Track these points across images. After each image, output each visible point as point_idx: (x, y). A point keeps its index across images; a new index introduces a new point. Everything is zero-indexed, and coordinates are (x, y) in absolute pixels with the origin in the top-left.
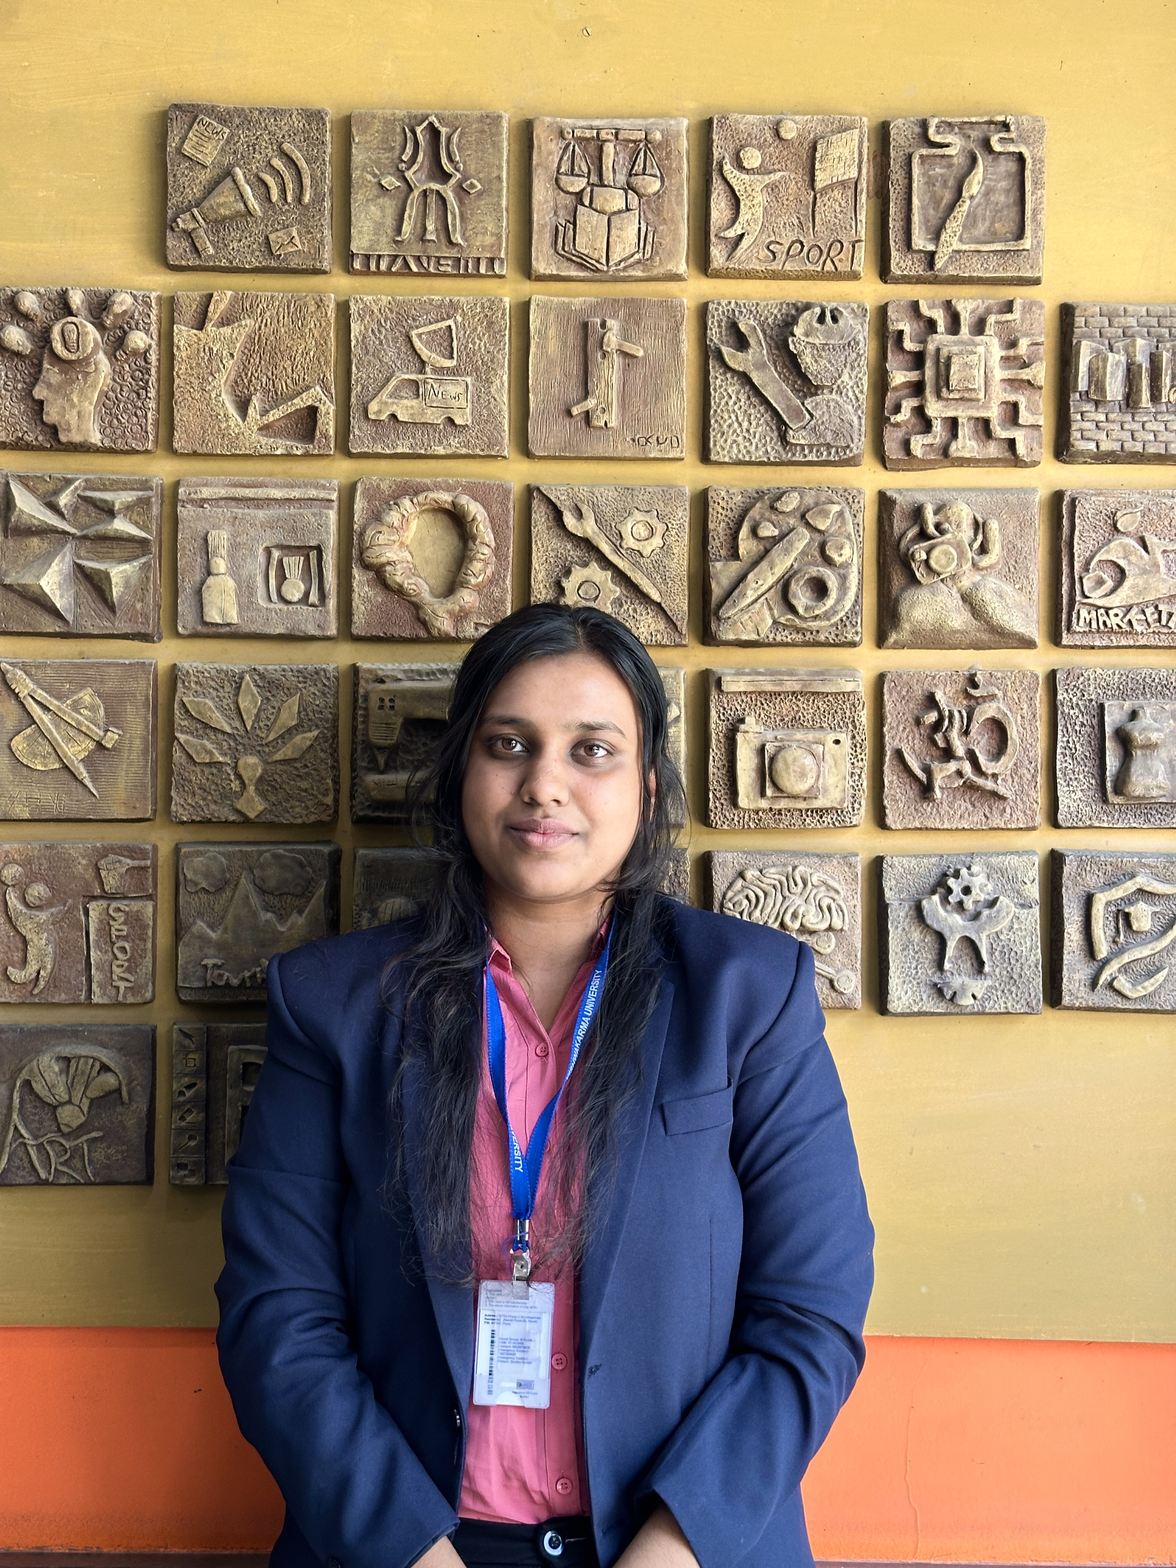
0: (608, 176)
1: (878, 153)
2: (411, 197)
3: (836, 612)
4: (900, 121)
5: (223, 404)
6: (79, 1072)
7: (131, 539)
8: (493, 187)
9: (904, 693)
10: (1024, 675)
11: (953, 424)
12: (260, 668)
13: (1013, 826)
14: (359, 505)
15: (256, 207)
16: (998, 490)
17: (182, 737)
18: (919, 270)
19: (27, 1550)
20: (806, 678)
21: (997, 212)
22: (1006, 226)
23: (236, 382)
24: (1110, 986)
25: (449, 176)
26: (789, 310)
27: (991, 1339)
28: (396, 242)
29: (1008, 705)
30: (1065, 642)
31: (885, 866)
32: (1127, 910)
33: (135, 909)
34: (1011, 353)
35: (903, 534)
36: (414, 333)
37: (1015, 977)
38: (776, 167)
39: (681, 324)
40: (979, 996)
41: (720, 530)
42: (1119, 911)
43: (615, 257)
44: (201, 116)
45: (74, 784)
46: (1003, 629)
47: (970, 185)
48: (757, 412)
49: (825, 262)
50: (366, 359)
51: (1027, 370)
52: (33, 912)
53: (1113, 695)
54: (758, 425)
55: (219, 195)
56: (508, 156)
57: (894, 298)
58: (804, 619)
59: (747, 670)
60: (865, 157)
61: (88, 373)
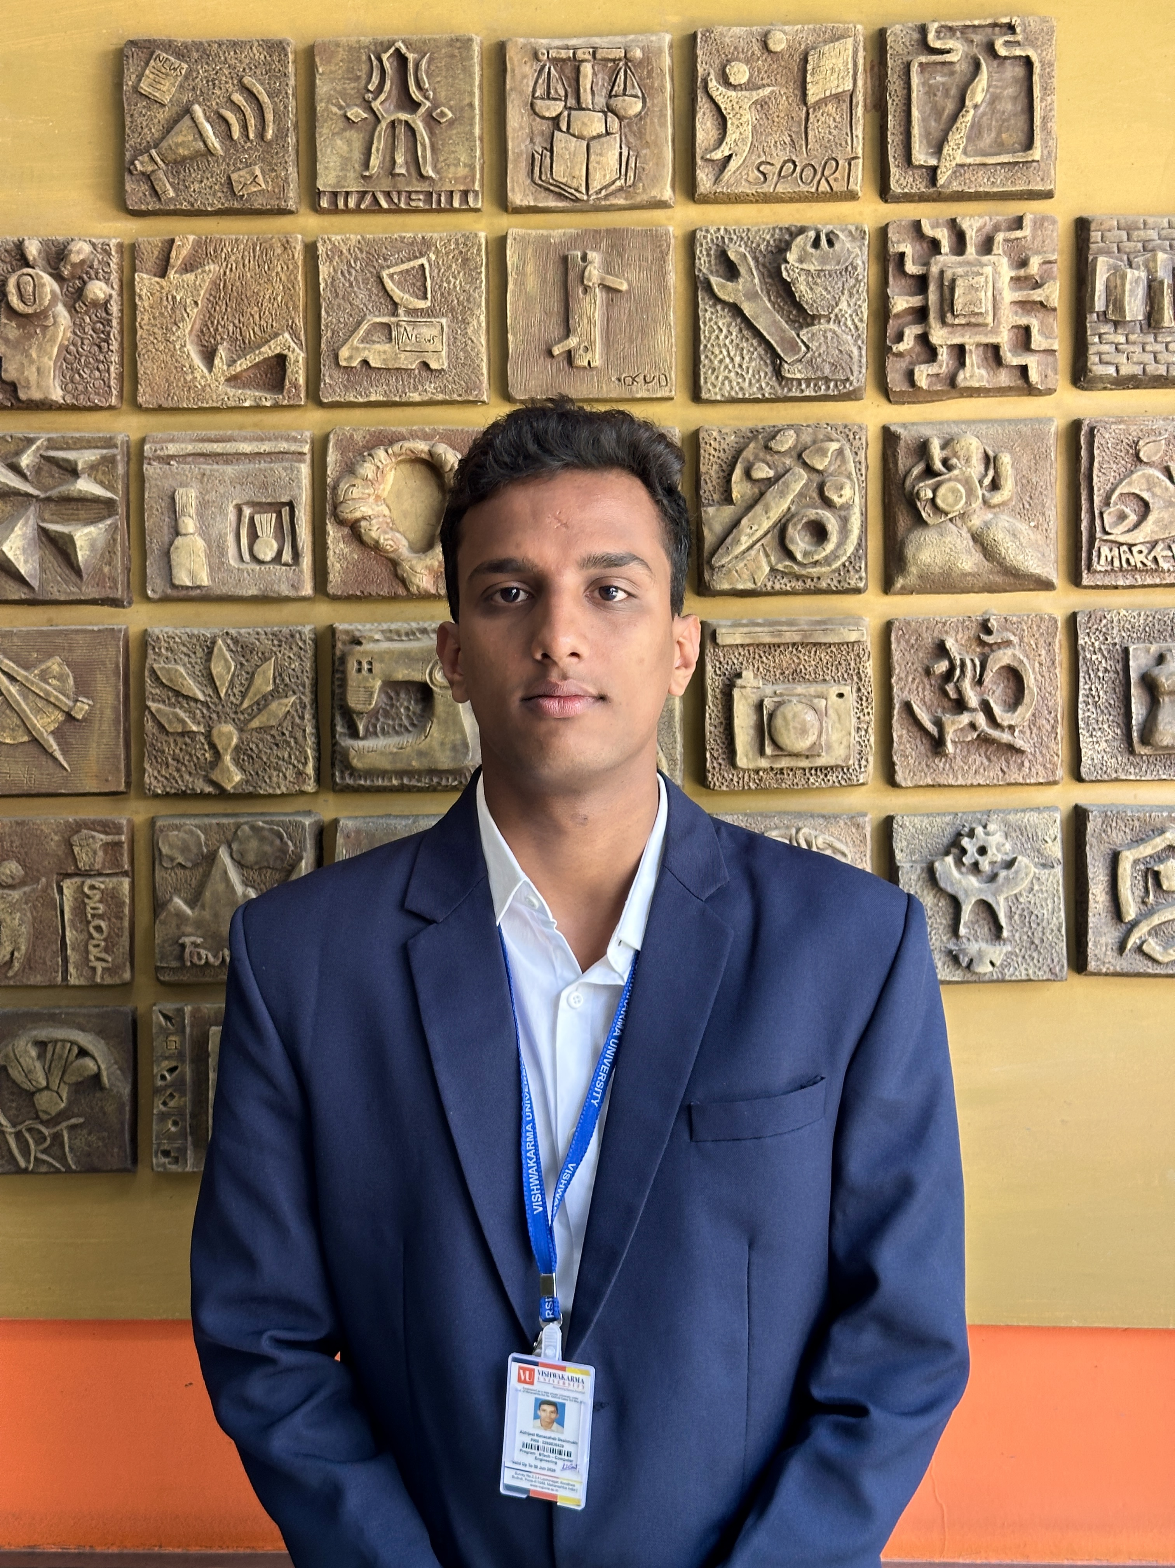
0: (586, 98)
1: (876, 62)
2: (379, 129)
3: (837, 557)
4: (898, 27)
5: (188, 355)
6: (56, 1057)
7: (96, 500)
8: (465, 115)
9: (913, 641)
10: (1041, 618)
11: (960, 351)
12: (233, 632)
13: (1033, 781)
14: (332, 457)
15: (217, 145)
16: (1010, 421)
17: (153, 706)
18: (920, 186)
19: (18, 1550)
20: (806, 627)
21: (1004, 121)
22: (1014, 136)
23: (202, 332)
24: (1139, 949)
25: (418, 105)
26: (782, 235)
27: (1018, 1327)
28: (364, 177)
29: (1025, 651)
30: (1085, 582)
31: (895, 826)
32: (1156, 868)
33: (111, 886)
34: (1022, 272)
35: (908, 472)
36: (385, 274)
37: (1037, 941)
38: (765, 82)
39: (667, 254)
40: (998, 963)
41: (713, 473)
42: (1148, 869)
43: (595, 185)
44: (158, 52)
45: (43, 759)
46: (1017, 570)
47: (974, 93)
48: (750, 345)
49: (819, 182)
50: (336, 302)
51: (1039, 291)
52: (6, 891)
53: (1139, 638)
54: (751, 359)
55: (177, 134)
56: (481, 81)
57: (895, 218)
58: (804, 565)
59: (744, 621)
60: (861, 68)
61: (47, 327)
